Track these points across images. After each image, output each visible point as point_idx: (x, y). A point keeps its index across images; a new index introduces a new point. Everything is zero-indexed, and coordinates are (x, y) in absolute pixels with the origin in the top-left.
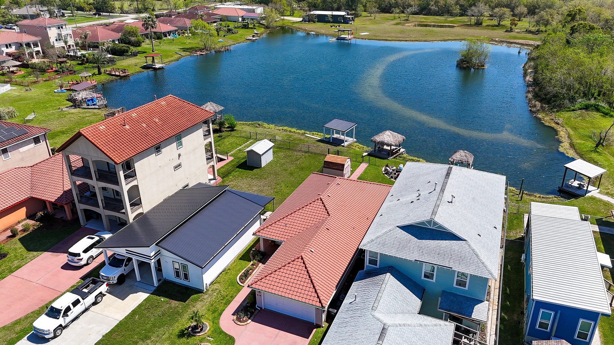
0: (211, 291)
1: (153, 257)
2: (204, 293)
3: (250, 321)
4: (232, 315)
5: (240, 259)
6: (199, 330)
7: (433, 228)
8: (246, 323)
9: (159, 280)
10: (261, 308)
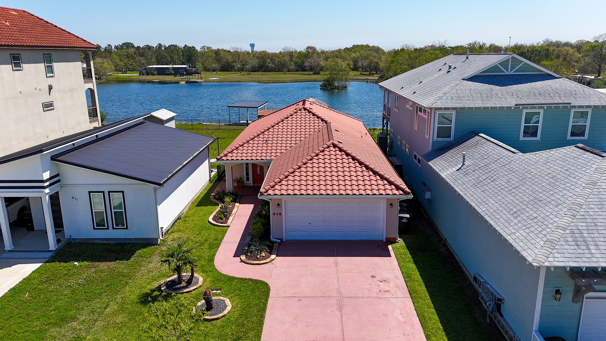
0: (171, 241)
1: (47, 184)
2: (159, 245)
3: (273, 257)
4: (233, 257)
5: (198, 205)
6: (184, 284)
7: (512, 73)
8: (268, 260)
9: (58, 241)
10: (281, 240)
